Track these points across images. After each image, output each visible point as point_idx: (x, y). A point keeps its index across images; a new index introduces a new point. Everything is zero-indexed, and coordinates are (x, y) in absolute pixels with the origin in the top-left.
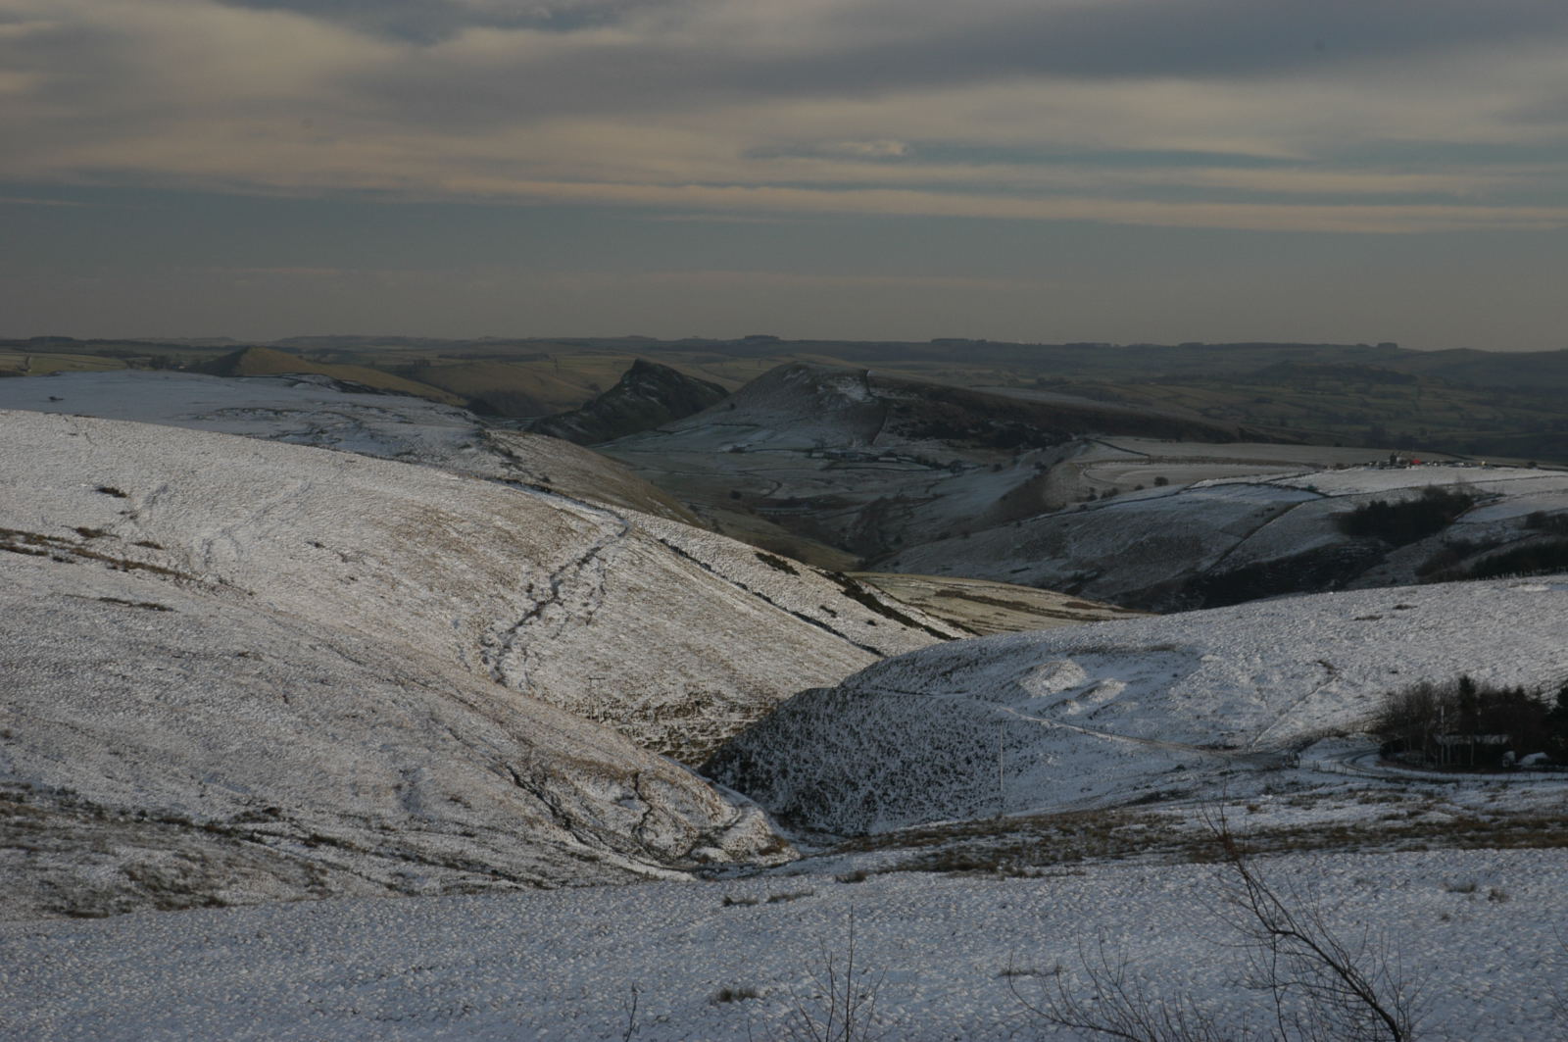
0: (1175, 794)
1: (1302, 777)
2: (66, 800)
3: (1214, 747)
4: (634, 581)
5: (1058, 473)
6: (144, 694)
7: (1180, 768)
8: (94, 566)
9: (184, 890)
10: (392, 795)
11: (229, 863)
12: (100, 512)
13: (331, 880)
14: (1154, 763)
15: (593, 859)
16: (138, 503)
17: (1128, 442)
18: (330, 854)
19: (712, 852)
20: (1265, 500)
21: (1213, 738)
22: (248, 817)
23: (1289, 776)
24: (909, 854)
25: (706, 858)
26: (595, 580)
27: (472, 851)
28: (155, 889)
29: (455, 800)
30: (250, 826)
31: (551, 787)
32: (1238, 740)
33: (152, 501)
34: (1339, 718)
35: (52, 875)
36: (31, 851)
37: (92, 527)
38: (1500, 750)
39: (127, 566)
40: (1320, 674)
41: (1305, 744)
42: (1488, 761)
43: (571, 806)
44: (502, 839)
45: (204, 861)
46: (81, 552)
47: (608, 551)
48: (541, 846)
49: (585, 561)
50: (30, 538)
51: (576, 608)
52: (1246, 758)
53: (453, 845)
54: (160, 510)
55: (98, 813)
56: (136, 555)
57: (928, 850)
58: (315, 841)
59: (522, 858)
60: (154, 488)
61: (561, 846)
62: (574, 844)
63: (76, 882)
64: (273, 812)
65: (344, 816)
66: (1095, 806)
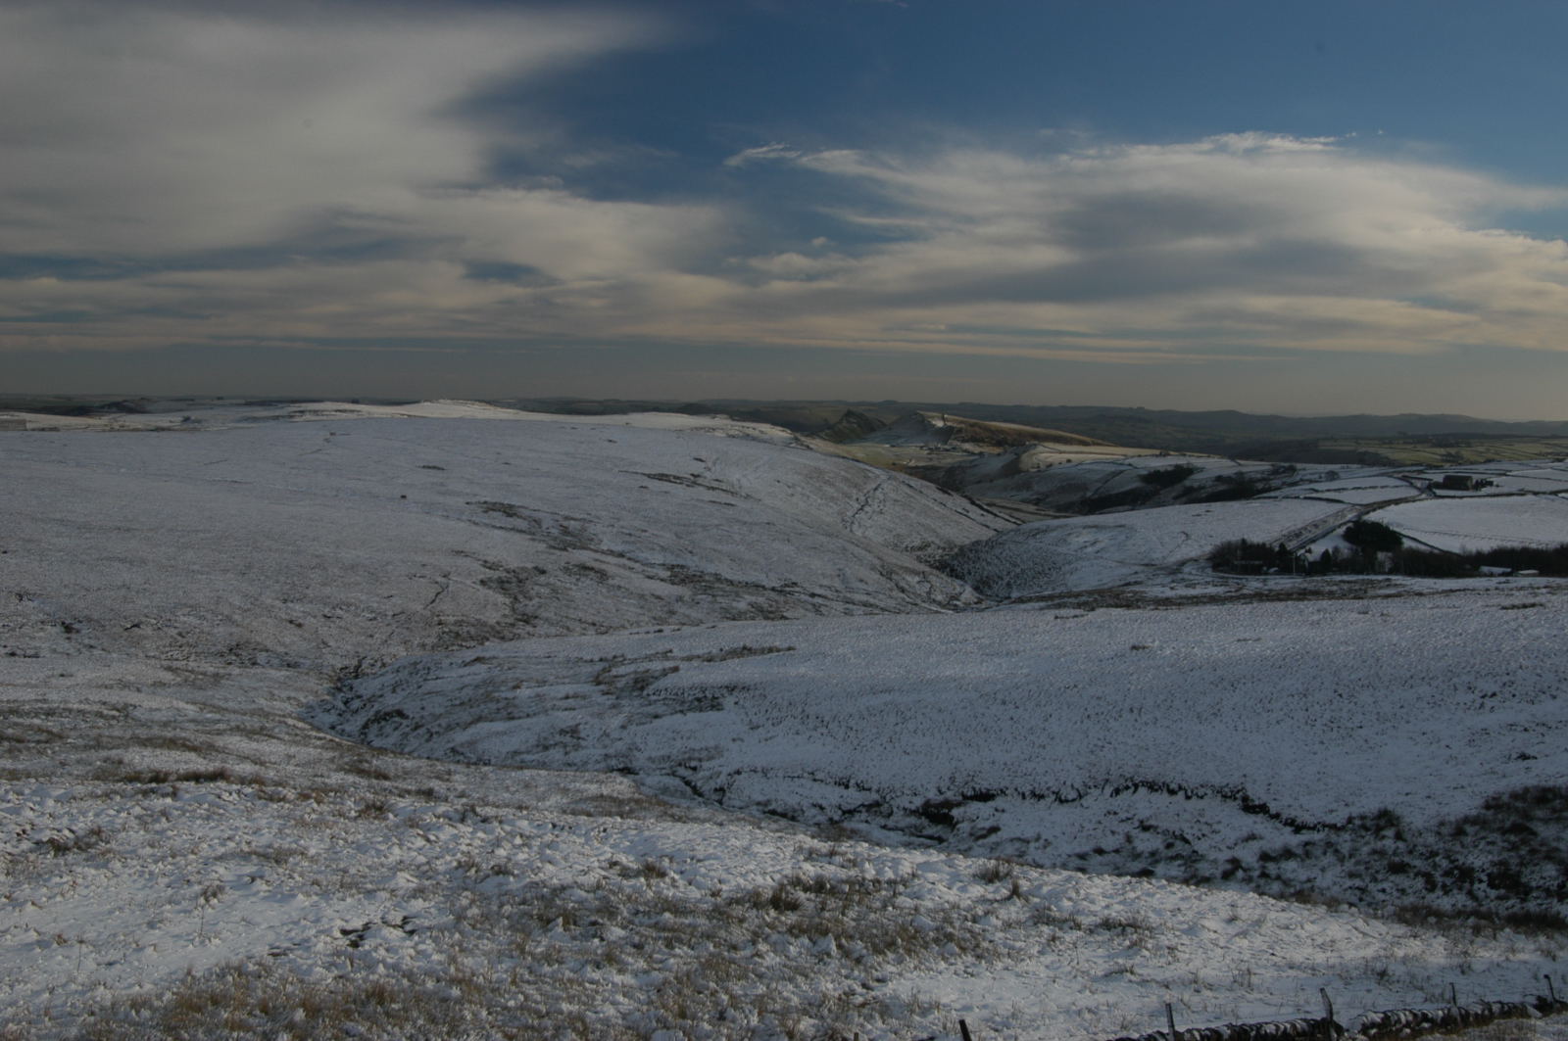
0: (1136, 583)
1: (1186, 577)
2: (718, 578)
3: (1147, 565)
4: (895, 497)
5: (1024, 457)
6: (737, 538)
7: (1136, 573)
8: (701, 488)
9: (771, 612)
10: (837, 579)
11: (786, 602)
12: (698, 468)
13: (822, 609)
14: (1125, 570)
15: (916, 605)
16: (710, 465)
17: (1051, 445)
18: (819, 600)
19: (958, 603)
20: (1112, 468)
21: (1146, 561)
22: (786, 585)
23: (1180, 576)
24: (1042, 604)
25: (956, 605)
26: (882, 497)
27: (872, 601)
28: (762, 611)
29: (861, 581)
30: (787, 589)
31: (894, 576)
32: (1157, 562)
33: (714, 464)
34: (1193, 554)
35: (724, 605)
36: (713, 596)
37: (696, 473)
38: (1261, 566)
39: (713, 489)
40: (1184, 537)
41: (1183, 563)
42: (1256, 571)
43: (902, 584)
44: (881, 596)
45: (776, 601)
46: (695, 483)
47: (885, 486)
48: (896, 599)
49: (876, 489)
50: (675, 477)
51: (876, 507)
52: (1162, 569)
53: (865, 598)
54: (718, 467)
55: (731, 583)
56: (715, 484)
57: (1050, 603)
58: (813, 595)
59: (891, 603)
60: (714, 457)
61: (903, 599)
62: (908, 600)
63: (733, 608)
64: (795, 584)
65: (821, 586)
66: (1106, 587)
